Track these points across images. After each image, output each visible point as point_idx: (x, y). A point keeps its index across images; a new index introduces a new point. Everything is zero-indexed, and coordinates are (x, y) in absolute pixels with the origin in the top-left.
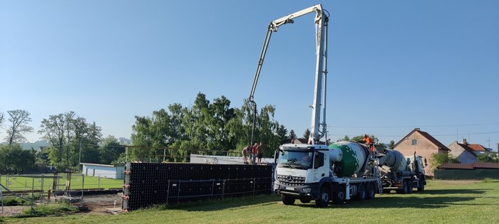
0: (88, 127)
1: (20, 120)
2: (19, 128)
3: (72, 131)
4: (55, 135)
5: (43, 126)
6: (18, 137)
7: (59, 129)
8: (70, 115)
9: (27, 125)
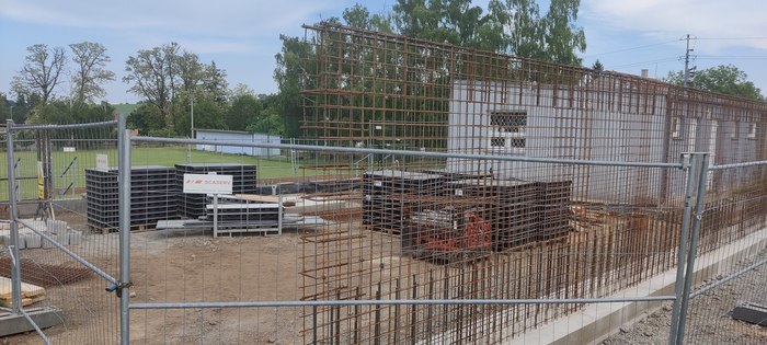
0: (203, 70)
1: (91, 61)
2: (91, 74)
3: (177, 77)
4: (151, 84)
5: (130, 69)
6: (93, 88)
7: (156, 74)
8: (172, 50)
9: (104, 69)
